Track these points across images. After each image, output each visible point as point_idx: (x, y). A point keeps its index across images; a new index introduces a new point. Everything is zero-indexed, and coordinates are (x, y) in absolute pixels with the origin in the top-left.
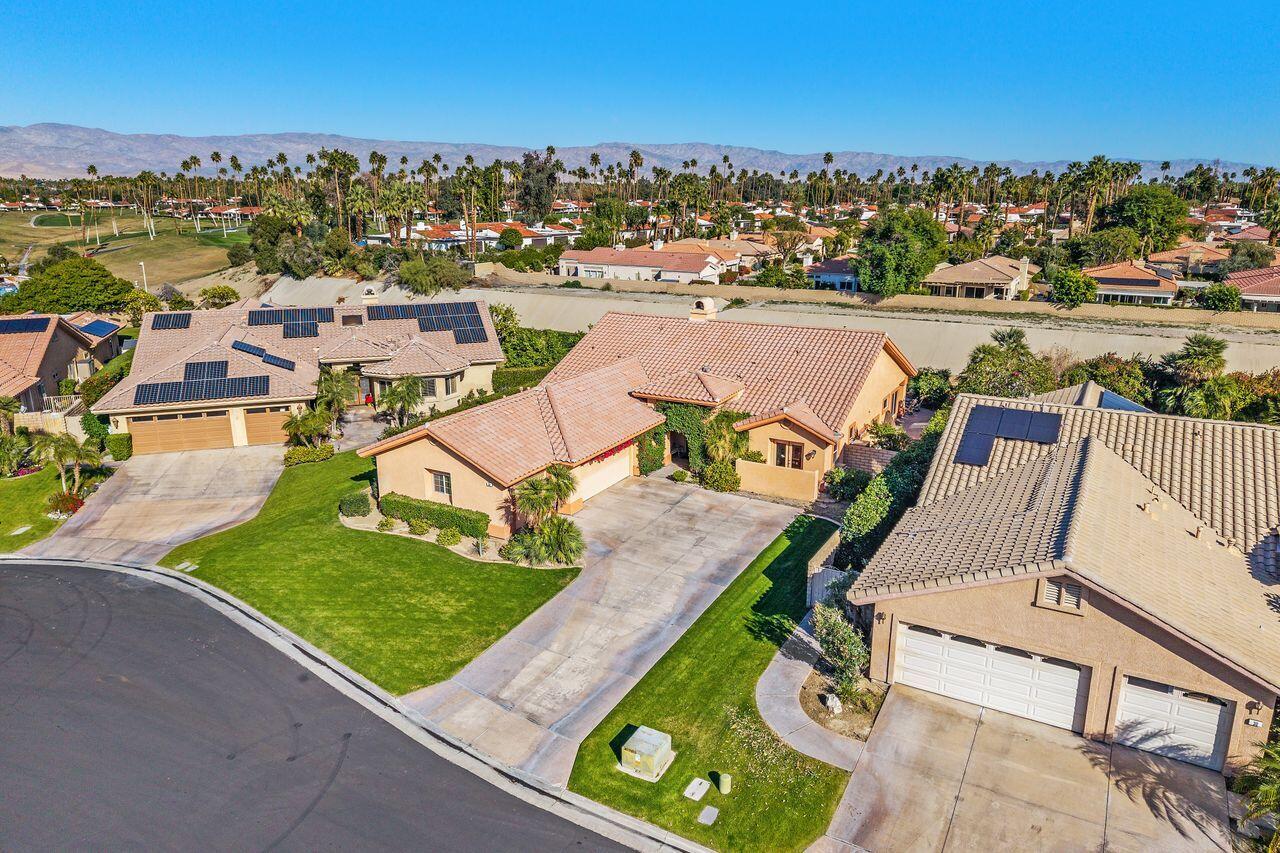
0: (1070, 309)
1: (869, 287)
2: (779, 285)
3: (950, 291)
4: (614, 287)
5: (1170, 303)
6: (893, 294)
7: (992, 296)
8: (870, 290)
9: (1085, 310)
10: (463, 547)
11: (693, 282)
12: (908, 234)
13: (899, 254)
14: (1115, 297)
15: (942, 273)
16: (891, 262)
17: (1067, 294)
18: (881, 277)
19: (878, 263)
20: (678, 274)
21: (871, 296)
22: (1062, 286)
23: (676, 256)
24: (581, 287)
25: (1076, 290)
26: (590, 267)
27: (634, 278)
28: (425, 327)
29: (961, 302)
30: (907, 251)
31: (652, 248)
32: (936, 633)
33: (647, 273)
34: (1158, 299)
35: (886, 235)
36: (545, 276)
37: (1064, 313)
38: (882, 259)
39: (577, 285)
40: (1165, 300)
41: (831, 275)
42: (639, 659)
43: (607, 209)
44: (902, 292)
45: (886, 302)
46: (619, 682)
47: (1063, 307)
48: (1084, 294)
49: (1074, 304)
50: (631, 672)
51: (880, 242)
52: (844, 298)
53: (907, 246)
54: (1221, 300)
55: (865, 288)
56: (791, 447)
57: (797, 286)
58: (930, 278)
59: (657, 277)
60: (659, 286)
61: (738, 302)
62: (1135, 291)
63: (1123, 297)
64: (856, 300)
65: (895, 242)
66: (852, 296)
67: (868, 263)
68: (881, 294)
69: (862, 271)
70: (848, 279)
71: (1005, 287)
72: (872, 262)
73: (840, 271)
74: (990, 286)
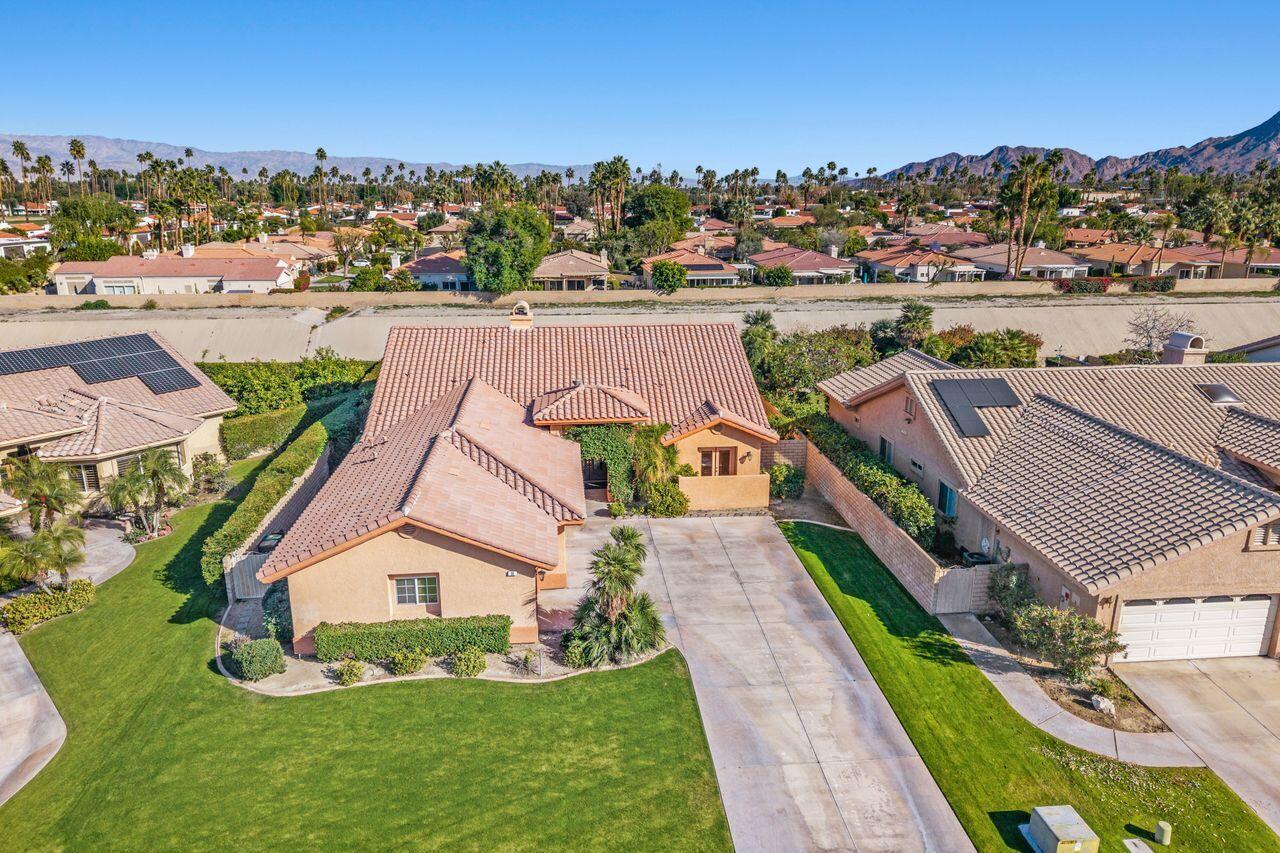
0: (669, 294)
1: (485, 285)
2: (379, 289)
3: (557, 285)
4: (160, 303)
5: (735, 283)
6: (510, 292)
7: (591, 287)
8: (486, 288)
9: (683, 293)
10: (495, 670)
11: (273, 292)
12: (518, 229)
13: (514, 251)
14: (704, 281)
15: (548, 268)
16: (507, 258)
17: (666, 281)
18: (497, 275)
19: (494, 259)
20: (248, 283)
21: (487, 294)
22: (661, 275)
23: (235, 262)
24: (109, 308)
25: (673, 277)
26: (113, 281)
27: (182, 291)
28: (91, 376)
29: (566, 295)
30: (521, 247)
31: (181, 254)
32: (1151, 602)
33: (204, 284)
34: (724, 281)
35: (497, 230)
36: (36, 298)
37: (664, 298)
38: (496, 256)
39: (102, 305)
40: (731, 281)
41: (429, 275)
42: (881, 731)
43: (79, 210)
44: (516, 289)
45: (502, 300)
46: (905, 768)
47: (663, 293)
48: (678, 280)
49: (672, 289)
50: (898, 752)
51: (491, 239)
52: (459, 298)
53: (521, 242)
54: (779, 278)
55: (480, 287)
56: (718, 454)
57: (404, 289)
58: (538, 273)
59: (218, 288)
60: (224, 297)
61: (340, 311)
62: (707, 275)
63: (698, 280)
64: (471, 299)
65: (507, 238)
66: (466, 296)
67: (482, 261)
68: (498, 292)
69: (477, 269)
70: (450, 278)
71: (602, 278)
72: (486, 259)
73: (440, 271)
74: (589, 278)
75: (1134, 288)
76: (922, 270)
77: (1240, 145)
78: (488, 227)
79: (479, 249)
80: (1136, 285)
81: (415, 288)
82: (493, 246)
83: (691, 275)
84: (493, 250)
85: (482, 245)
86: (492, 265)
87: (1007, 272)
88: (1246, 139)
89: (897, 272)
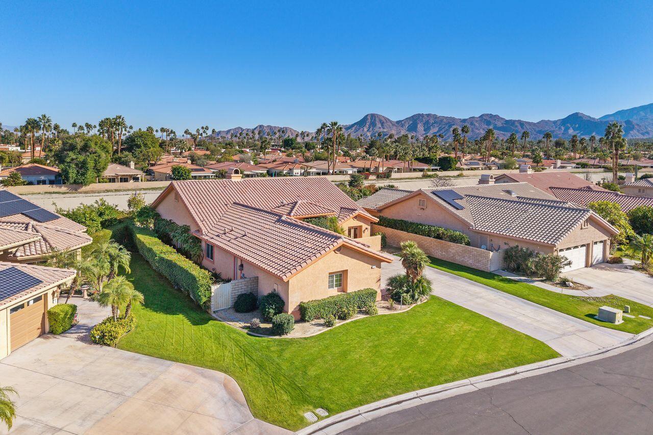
1: (75, 181)
3: (113, 180)
6: (89, 184)
7: (132, 181)
12: (97, 148)
15: (110, 170)
16: (91, 164)
18: (84, 174)
19: (82, 165)
21: (75, 185)
22: (179, 173)
25: (185, 174)
29: (118, 185)
30: (100, 158)
35: (84, 149)
38: (84, 163)
41: (28, 176)
44: (93, 182)
45: (84, 188)
52: (55, 188)
55: (72, 181)
56: (353, 230)
57: (16, 184)
58: (106, 173)
64: (63, 189)
65: (91, 154)
66: (61, 187)
67: (74, 166)
68: (82, 184)
69: (70, 171)
70: (43, 178)
71: (139, 176)
72: (77, 165)
73: (34, 174)
74: (131, 176)
75: (378, 177)
76: (295, 171)
77: (354, 128)
78: (79, 147)
79: (72, 159)
80: (378, 176)
81: (23, 184)
82: (81, 158)
83: (193, 174)
84: (81, 160)
85: (74, 157)
86: (81, 168)
87: (329, 172)
88: (356, 126)
89: (285, 172)
